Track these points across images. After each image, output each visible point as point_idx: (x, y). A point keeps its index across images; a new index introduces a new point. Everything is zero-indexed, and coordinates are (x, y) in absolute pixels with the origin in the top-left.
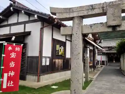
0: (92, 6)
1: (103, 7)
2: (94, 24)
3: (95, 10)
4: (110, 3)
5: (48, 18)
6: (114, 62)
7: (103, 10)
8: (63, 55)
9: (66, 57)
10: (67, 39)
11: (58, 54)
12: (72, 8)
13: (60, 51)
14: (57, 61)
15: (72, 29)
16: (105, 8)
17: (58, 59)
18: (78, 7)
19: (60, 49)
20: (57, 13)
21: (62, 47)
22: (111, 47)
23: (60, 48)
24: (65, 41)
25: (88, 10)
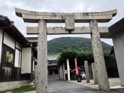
0: (54, 13)
1: (62, 16)
2: (56, 27)
3: (57, 17)
4: (67, 14)
5: (4, 20)
6: (54, 74)
7: (62, 18)
8: (12, 63)
9: (15, 66)
10: (16, 47)
11: (8, 61)
12: (38, 12)
13: (10, 59)
14: (6, 68)
15: (38, 29)
16: (64, 17)
17: (8, 67)
18: (43, 13)
19: (10, 57)
20: (23, 14)
21: (12, 54)
22: (51, 61)
23: (10, 55)
24: (14, 49)
25: (51, 16)
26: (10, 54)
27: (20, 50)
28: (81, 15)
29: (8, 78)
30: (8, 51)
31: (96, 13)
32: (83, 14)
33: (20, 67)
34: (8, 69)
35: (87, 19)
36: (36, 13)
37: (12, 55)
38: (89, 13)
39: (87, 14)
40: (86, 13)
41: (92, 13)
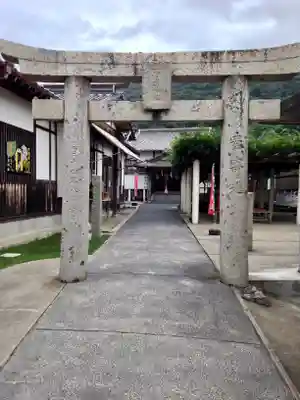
0: (111, 55)
1: (135, 64)
4: (151, 55)
6: (166, 191)
7: (136, 70)
8: (28, 172)
11: (14, 168)
12: (62, 52)
13: (19, 160)
14: (10, 188)
15: (64, 107)
16: (140, 67)
17: (14, 182)
19: (19, 154)
21: (24, 147)
23: (19, 151)
24: (31, 130)
25: (102, 64)
26: (19, 147)
27: (53, 129)
28: (195, 60)
29: (18, 211)
30: (10, 140)
31: (247, 51)
32: (204, 54)
33: (53, 179)
34: (15, 190)
35: (215, 73)
36: (57, 53)
37: (25, 151)
38: (222, 53)
39: (215, 56)
40: (212, 53)
41: (233, 53)
